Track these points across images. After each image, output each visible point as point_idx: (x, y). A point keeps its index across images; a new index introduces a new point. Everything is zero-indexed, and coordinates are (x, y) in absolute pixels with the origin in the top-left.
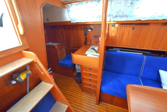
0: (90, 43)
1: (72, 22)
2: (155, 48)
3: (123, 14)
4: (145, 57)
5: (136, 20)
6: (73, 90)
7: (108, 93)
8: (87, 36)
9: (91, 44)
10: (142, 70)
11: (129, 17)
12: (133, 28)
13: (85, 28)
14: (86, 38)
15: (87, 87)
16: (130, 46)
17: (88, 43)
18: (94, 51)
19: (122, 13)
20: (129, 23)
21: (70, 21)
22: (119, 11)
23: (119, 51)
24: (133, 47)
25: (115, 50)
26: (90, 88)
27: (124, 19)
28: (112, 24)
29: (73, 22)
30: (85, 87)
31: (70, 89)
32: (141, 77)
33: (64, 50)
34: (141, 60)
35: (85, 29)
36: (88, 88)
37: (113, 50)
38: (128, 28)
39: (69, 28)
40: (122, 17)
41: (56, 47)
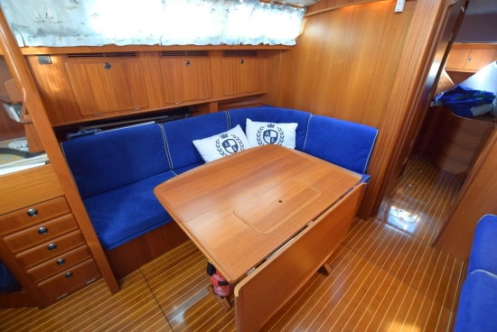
2: (170, 104)
3: (61, 27)
4: (161, 126)
5: (105, 46)
7: (127, 240)
10: (168, 153)
11: (81, 37)
12: (108, 66)
15: (54, 281)
16: (120, 111)
19: (58, 25)
20: (89, 51)
22: (44, 17)
23: (99, 133)
24: (128, 110)
25: (87, 132)
26: (68, 272)
27: (72, 42)
28: (37, 57)
30: (46, 285)
32: (174, 170)
34: (157, 134)
36: (60, 279)
37: (79, 133)
38: (94, 66)
40: (61, 34)
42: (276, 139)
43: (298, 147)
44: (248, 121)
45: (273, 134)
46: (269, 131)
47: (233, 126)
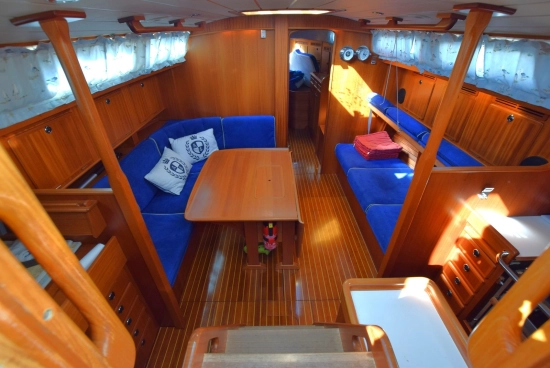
16: (73, 176)
19: (23, 99)
22: (10, 96)
24: (78, 172)
42: (203, 147)
43: (221, 147)
44: (171, 140)
45: (199, 144)
46: (195, 143)
47: (162, 151)
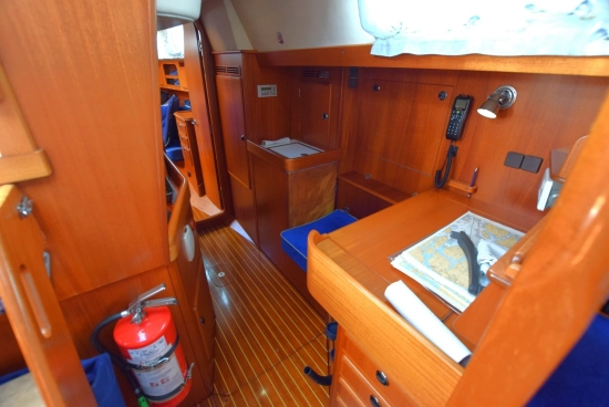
0: (470, 189)
1: (374, 52)
6: (293, 388)
8: (462, 147)
9: (475, 196)
13: (460, 97)
14: (452, 153)
17: (453, 184)
18: (464, 264)
21: (369, 47)
29: (384, 54)
31: (284, 374)
33: (327, 185)
35: (461, 104)
39: (375, 89)
41: (290, 168)
